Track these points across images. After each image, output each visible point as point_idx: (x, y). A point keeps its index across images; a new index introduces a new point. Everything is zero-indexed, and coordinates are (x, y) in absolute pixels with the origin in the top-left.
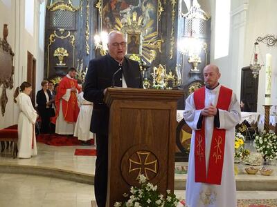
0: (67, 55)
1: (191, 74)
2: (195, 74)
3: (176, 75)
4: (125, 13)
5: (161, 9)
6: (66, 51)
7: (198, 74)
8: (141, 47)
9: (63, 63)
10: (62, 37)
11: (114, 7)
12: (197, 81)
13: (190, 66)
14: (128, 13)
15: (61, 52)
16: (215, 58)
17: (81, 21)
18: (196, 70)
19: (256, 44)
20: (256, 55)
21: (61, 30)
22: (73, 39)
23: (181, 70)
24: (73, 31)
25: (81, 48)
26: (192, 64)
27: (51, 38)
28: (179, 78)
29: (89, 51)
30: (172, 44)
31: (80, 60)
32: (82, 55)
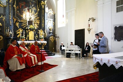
0: (1, 25)
1: (50, 33)
2: (51, 33)
3: (45, 33)
4: (25, 10)
5: (39, 10)
7: (52, 33)
8: (33, 23)
11: (21, 7)
12: (52, 35)
14: (26, 10)
16: (58, 27)
17: (7, 11)
18: (51, 31)
19: (89, 20)
20: (89, 25)
22: (4, 19)
23: (47, 31)
24: (3, 15)
25: (8, 22)
26: (50, 29)
28: (46, 34)
29: (11, 24)
30: (43, 22)
31: (8, 27)
32: (8, 25)
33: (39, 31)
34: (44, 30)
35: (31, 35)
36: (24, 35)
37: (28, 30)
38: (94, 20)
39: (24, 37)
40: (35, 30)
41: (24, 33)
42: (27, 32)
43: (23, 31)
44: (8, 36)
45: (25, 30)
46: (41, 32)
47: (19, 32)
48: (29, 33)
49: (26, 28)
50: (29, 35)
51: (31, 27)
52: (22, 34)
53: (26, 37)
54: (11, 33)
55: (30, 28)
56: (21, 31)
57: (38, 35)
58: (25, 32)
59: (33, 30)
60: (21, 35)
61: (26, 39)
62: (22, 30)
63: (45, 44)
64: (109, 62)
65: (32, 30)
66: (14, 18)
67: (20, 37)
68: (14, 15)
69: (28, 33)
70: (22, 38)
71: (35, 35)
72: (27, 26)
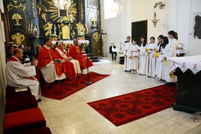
0: (21, 18)
1: (93, 28)
3: (86, 29)
6: (20, 16)
7: (96, 27)
8: (67, 12)
9: (19, 23)
10: (16, 7)
12: (96, 31)
13: (91, 23)
15: (17, 17)
16: (105, 18)
18: (95, 25)
19: (155, 7)
20: (155, 13)
21: (15, 2)
22: (24, 8)
23: (88, 25)
24: (23, 3)
26: (93, 22)
27: (8, 7)
28: (87, 30)
29: (35, 16)
30: (82, 11)
31: (30, 21)
32: (31, 18)
33: (77, 25)
34: (84, 23)
35: (66, 31)
36: (55, 32)
37: (60, 24)
38: (162, 6)
39: (55, 35)
40: (71, 24)
41: (55, 28)
42: (59, 27)
43: (53, 26)
44: (31, 35)
45: (57, 24)
46: (80, 27)
47: (47, 28)
48: (63, 28)
49: (58, 21)
50: (62, 32)
51: (65, 19)
52: (53, 30)
53: (58, 34)
54: (35, 29)
55: (63, 21)
56: (50, 25)
57: (76, 31)
58: (57, 27)
59: (68, 24)
60: (51, 32)
61: (58, 37)
62: (52, 24)
63: (86, 45)
64: (195, 68)
65: (65, 23)
66: (38, 7)
67: (49, 35)
68: (38, 2)
69: (61, 29)
70: (52, 36)
71: (71, 31)
72: (59, 18)
